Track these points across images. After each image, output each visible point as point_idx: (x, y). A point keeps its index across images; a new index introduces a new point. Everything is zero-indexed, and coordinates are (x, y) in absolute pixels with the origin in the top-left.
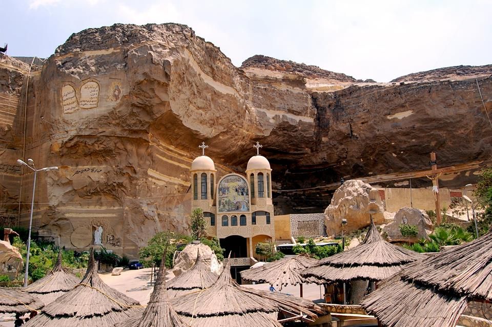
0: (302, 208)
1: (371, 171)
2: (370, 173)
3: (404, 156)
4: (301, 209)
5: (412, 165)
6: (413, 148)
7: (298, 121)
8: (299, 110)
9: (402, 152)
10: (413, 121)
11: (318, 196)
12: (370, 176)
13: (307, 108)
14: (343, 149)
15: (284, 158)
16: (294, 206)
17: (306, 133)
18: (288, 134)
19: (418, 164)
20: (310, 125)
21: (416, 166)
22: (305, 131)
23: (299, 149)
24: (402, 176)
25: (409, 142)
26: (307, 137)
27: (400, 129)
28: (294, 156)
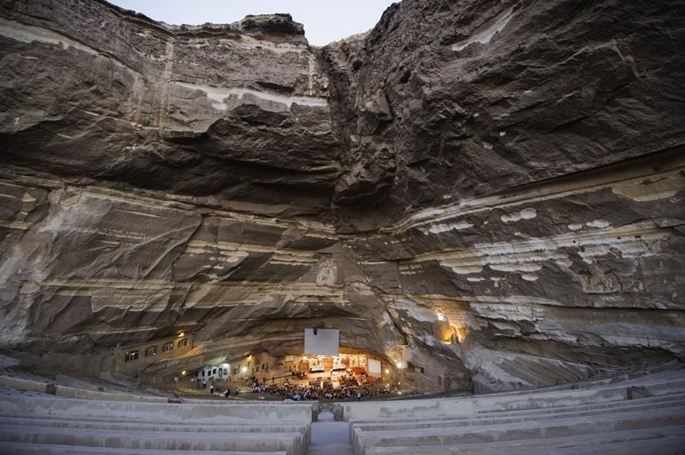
0: (370, 263)
1: (446, 192)
2: (445, 197)
3: (510, 144)
4: (368, 265)
5: (533, 164)
6: (529, 114)
7: (289, 105)
8: (286, 83)
9: (502, 134)
10: (517, 33)
11: (386, 243)
12: (447, 202)
13: (306, 77)
14: (385, 150)
15: (301, 181)
16: (359, 260)
17: (313, 128)
18: (272, 132)
19: (553, 160)
20: (319, 112)
21: (545, 165)
22: (309, 124)
23: (317, 162)
24: (517, 197)
25: (515, 100)
26: (319, 137)
27: (485, 68)
28: (318, 177)
